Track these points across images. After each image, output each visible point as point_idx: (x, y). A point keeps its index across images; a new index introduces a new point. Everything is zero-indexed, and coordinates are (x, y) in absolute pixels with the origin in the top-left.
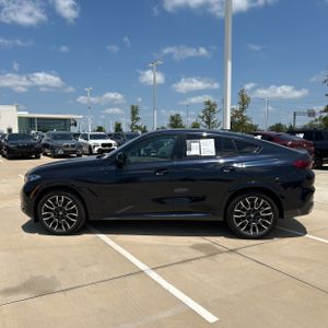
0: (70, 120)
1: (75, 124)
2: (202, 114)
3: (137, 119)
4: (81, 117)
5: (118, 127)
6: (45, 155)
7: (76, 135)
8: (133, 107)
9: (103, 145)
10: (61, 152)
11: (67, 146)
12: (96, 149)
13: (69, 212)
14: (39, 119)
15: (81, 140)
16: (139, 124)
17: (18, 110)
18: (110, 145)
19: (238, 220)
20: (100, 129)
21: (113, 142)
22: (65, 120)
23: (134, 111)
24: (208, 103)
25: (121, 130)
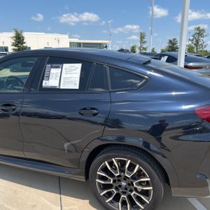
0: (103, 44)
1: (106, 47)
2: (191, 38)
3: (144, 42)
8: (141, 34)
16: (145, 46)
17: (70, 38)
23: (142, 37)
24: (198, 29)
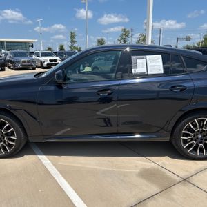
0: (28, 43)
1: (32, 46)
3: (75, 42)
4: (36, 41)
5: (62, 48)
6: (9, 68)
7: (32, 54)
9: (51, 61)
10: (20, 66)
11: (24, 62)
12: (46, 63)
13: (7, 134)
14: (7, 42)
15: (34, 57)
16: (76, 45)
18: (56, 60)
19: (185, 142)
20: (50, 49)
21: (58, 58)
22: (25, 43)
23: (72, 36)
25: (64, 50)
